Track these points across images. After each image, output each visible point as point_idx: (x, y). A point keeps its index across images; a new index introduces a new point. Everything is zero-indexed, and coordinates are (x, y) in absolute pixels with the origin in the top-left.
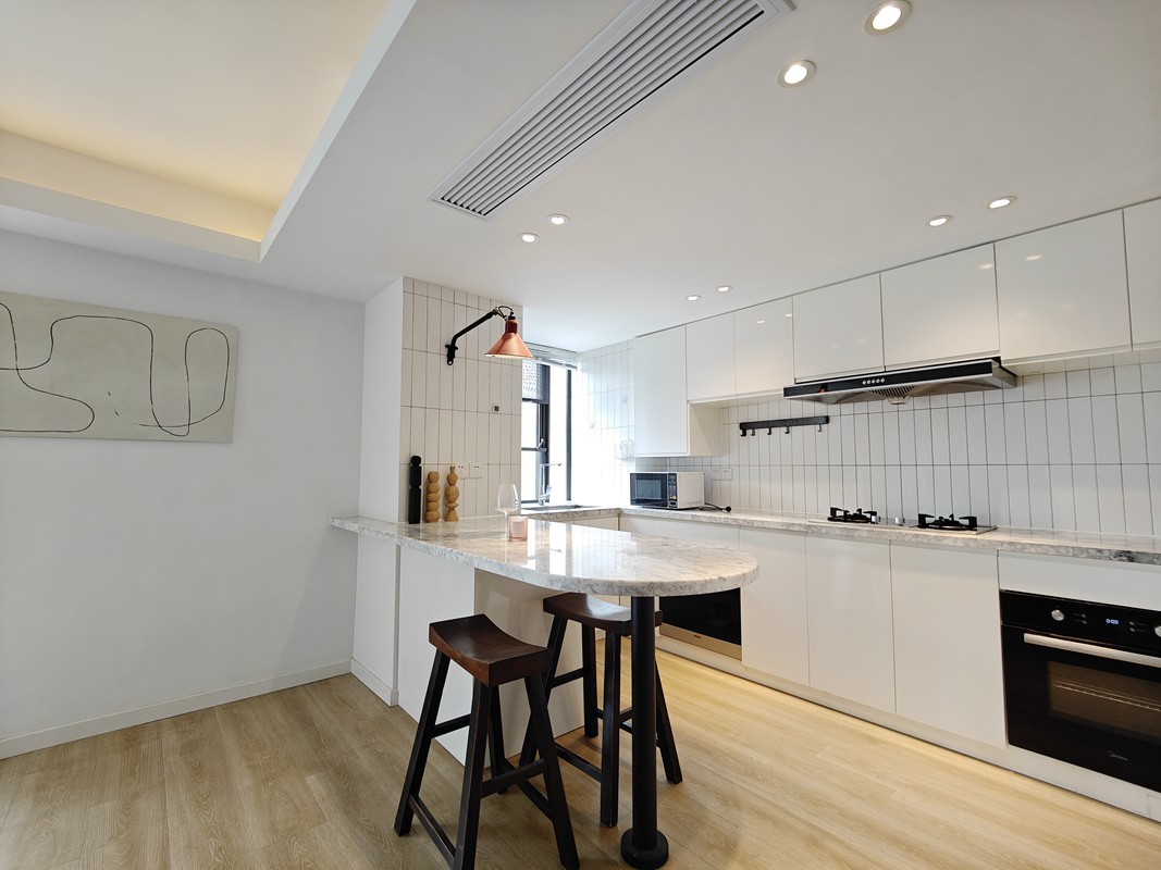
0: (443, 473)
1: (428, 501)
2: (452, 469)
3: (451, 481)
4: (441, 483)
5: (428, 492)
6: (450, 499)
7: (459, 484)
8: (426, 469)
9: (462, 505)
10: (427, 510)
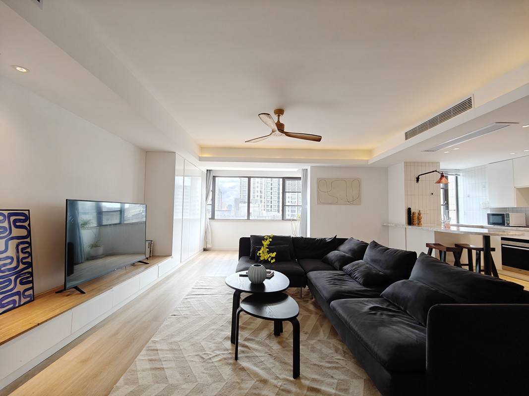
0: (417, 212)
1: (413, 219)
2: (419, 211)
3: (419, 214)
4: (417, 215)
5: (413, 217)
6: (419, 219)
7: (421, 215)
8: (412, 211)
9: (423, 221)
10: (413, 222)
